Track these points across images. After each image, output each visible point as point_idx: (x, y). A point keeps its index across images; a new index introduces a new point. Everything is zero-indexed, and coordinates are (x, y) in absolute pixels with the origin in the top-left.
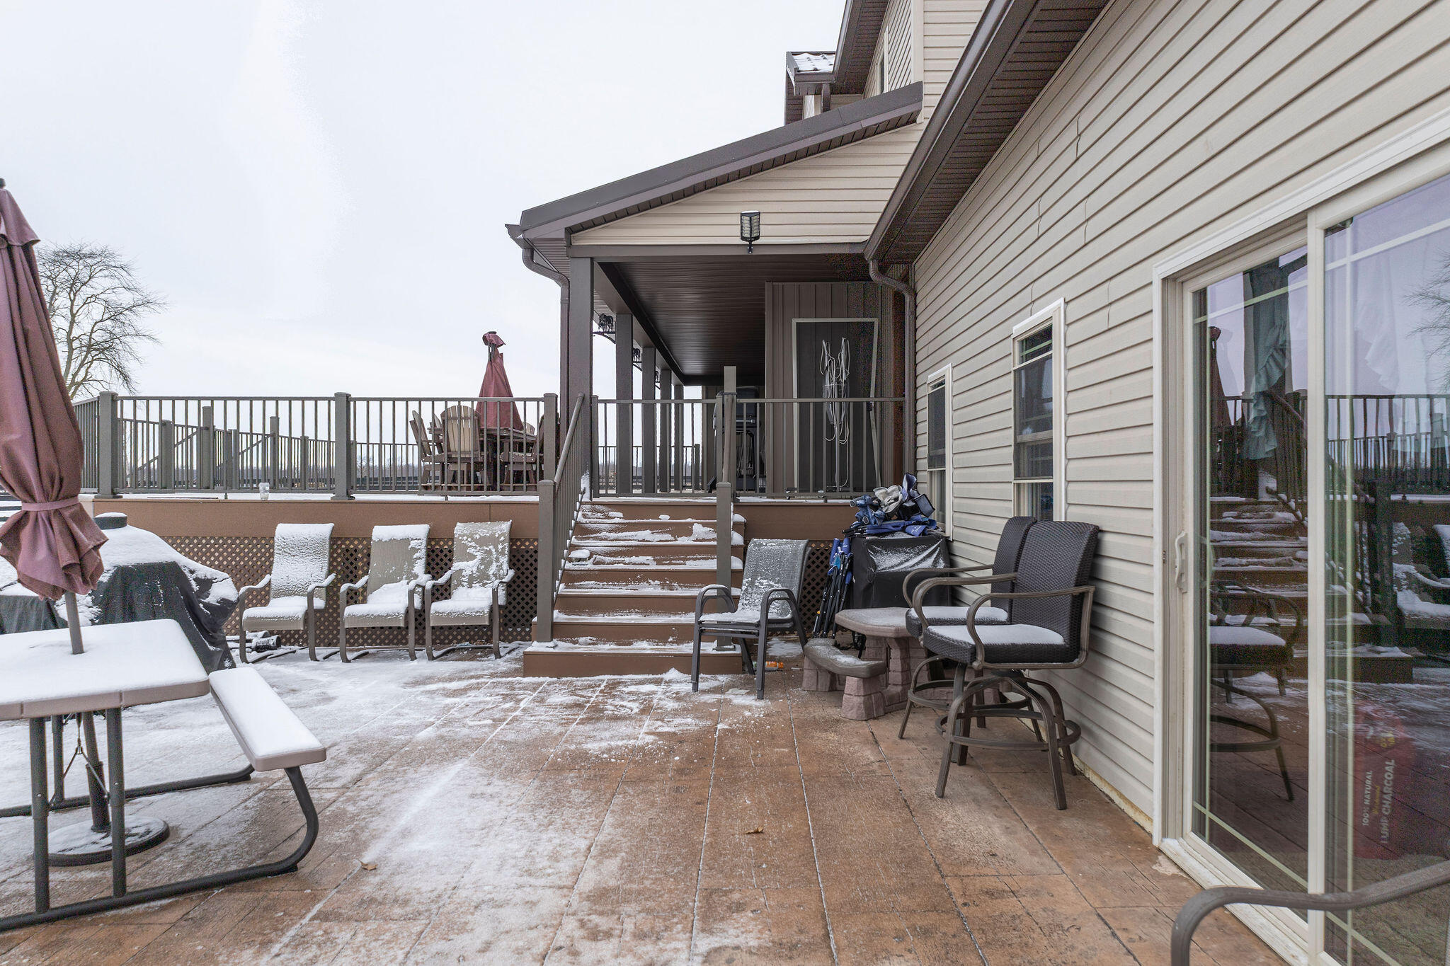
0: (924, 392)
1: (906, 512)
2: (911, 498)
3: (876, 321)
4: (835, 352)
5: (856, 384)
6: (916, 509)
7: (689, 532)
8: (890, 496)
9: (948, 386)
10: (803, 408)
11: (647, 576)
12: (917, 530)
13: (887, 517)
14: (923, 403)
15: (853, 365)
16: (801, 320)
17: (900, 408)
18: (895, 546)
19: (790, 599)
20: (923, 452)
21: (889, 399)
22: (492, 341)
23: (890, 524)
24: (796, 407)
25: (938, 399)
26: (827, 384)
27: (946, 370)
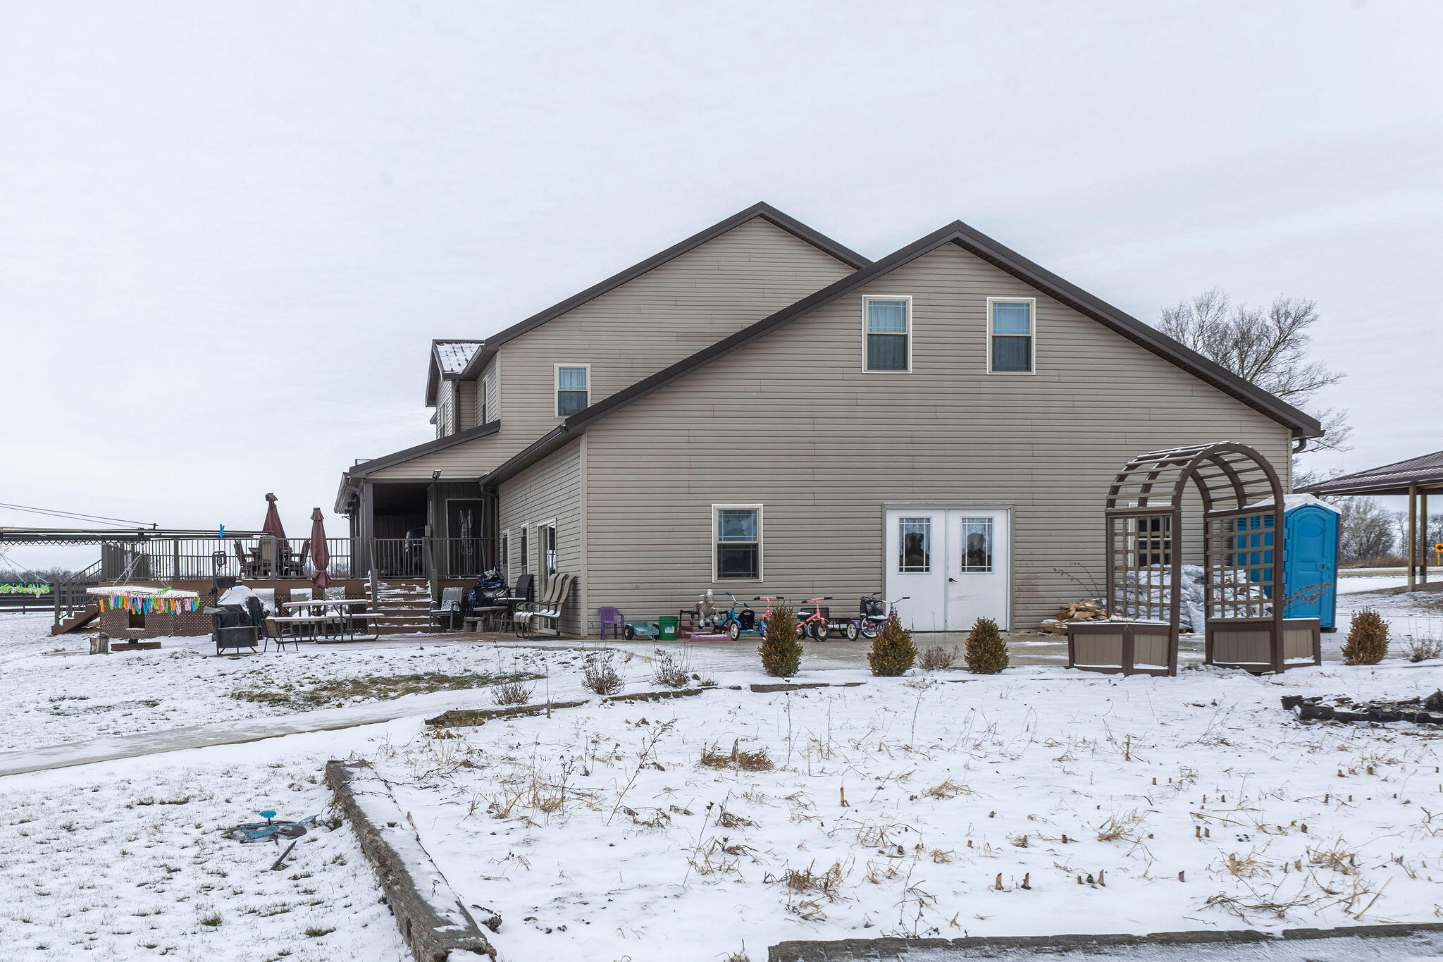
0: (502, 537)
1: (494, 580)
2: (496, 574)
3: (483, 500)
4: (466, 516)
5: (475, 531)
6: (498, 578)
7: (415, 590)
8: (490, 574)
9: (508, 537)
10: (451, 542)
11: (403, 604)
12: (499, 585)
13: (489, 581)
14: (501, 541)
15: (473, 521)
16: (449, 499)
17: (493, 541)
18: (492, 590)
19: (459, 605)
20: (501, 559)
21: (489, 538)
22: (271, 498)
23: (490, 583)
24: (448, 541)
25: (505, 540)
26: (463, 530)
27: (507, 531)
